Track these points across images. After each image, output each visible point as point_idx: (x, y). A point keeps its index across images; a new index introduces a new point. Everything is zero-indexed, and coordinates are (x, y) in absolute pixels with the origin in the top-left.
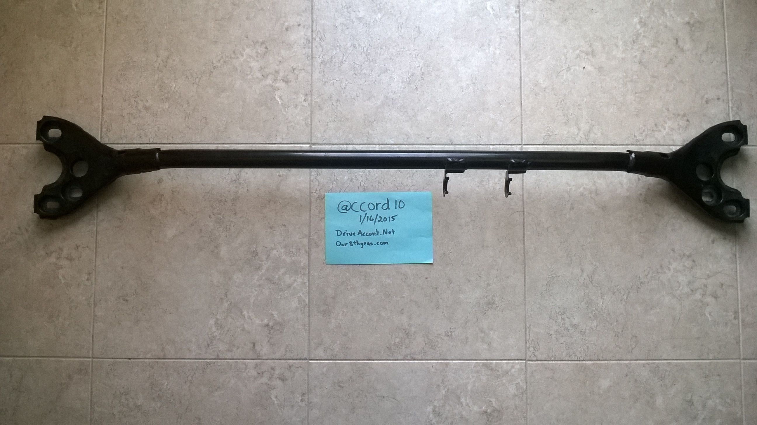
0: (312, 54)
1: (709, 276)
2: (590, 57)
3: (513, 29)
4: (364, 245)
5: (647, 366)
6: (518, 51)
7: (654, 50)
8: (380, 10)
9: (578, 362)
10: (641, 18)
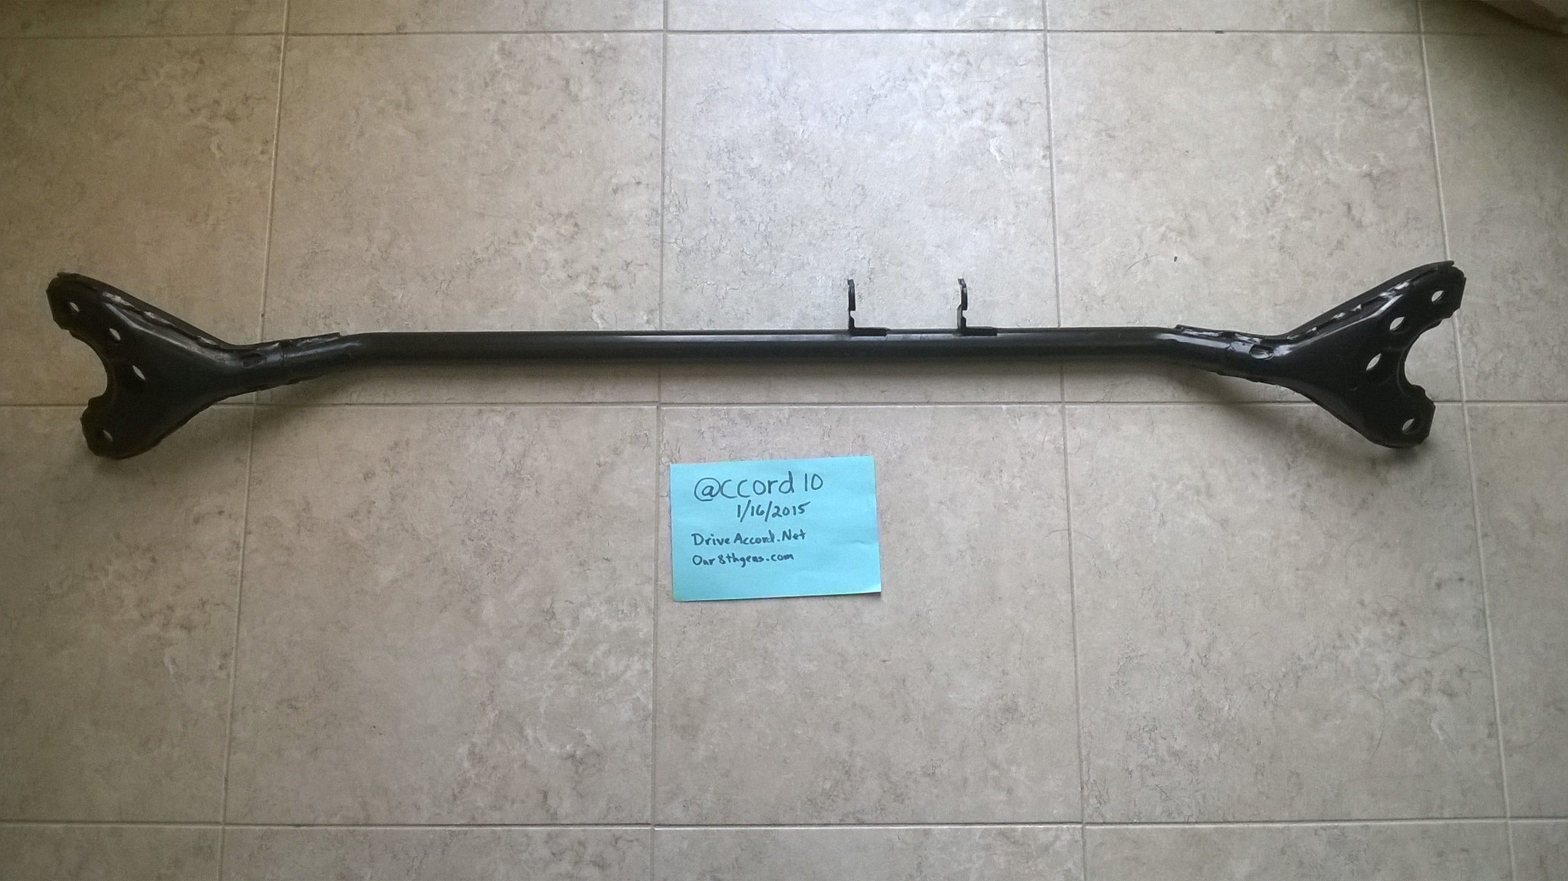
0: (662, 235)
1: (1434, 654)
2: (1186, 239)
3: (1040, 189)
4: (747, 562)
5: (1321, 832)
6: (1050, 229)
7: (1307, 224)
8: (790, 153)
9: (1187, 826)
10: (1280, 167)
